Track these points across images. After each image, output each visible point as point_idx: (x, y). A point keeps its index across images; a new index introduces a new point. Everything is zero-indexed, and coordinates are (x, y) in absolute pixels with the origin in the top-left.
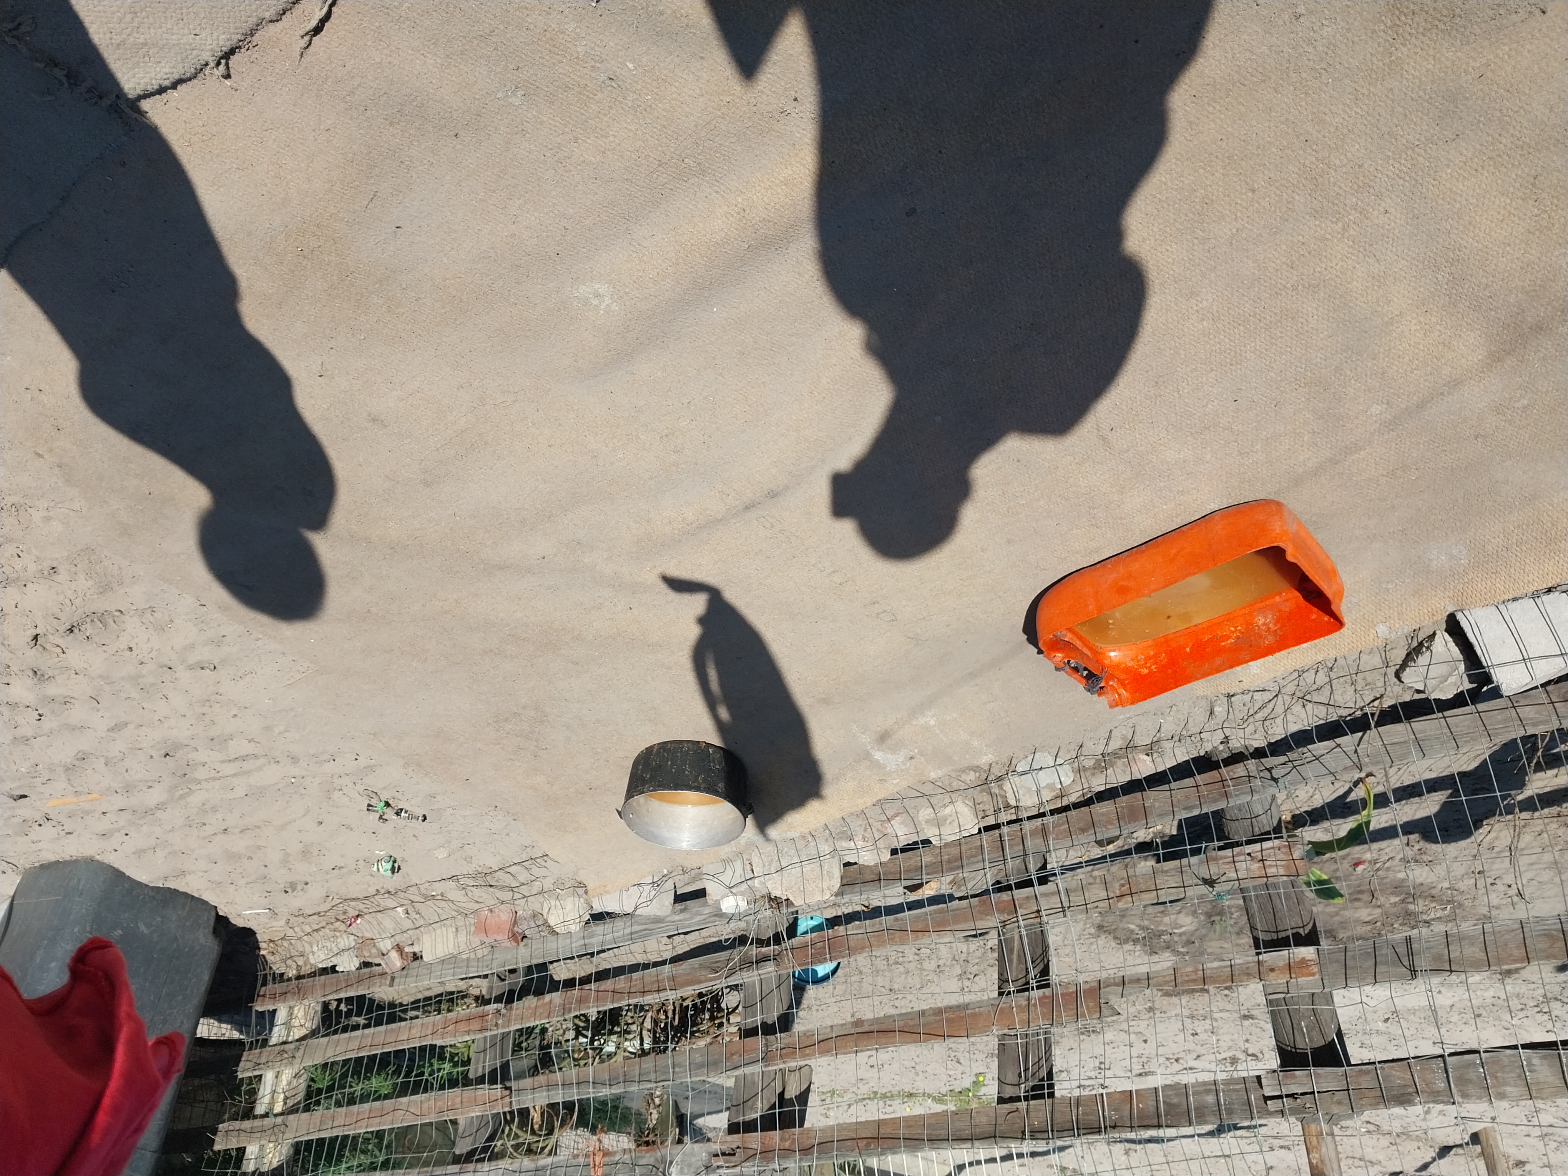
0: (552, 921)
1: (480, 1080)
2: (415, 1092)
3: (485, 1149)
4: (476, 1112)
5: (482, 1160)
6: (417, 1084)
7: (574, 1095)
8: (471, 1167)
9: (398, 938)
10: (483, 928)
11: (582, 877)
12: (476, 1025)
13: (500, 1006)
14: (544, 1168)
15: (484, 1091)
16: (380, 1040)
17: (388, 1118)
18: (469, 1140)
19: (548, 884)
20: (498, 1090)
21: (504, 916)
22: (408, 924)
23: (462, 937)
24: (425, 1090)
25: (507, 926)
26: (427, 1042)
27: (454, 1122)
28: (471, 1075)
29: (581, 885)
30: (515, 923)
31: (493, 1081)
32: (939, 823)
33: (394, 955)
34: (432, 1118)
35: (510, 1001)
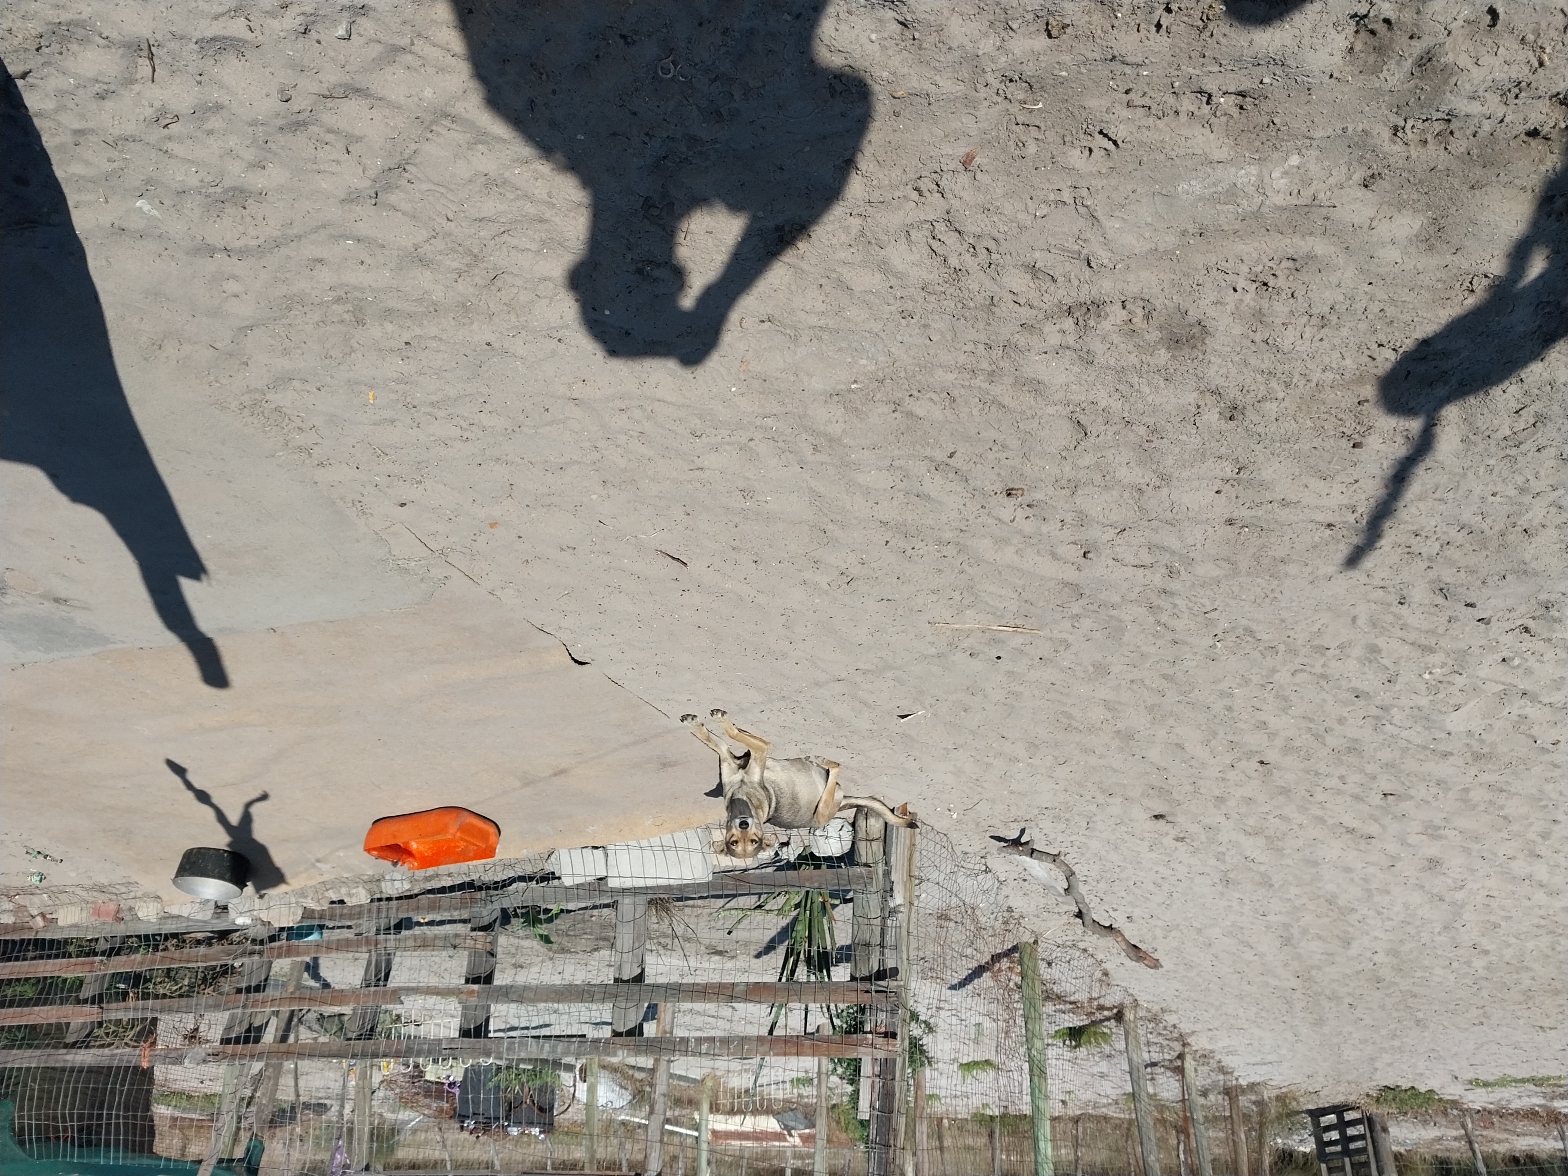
0: (140, 915)
1: (85, 1001)
2: (44, 1004)
3: (84, 1042)
4: (81, 1020)
5: (80, 1048)
6: (46, 999)
7: (140, 1015)
8: (74, 1051)
9: (42, 910)
10: (97, 913)
11: (159, 894)
12: (87, 968)
13: (104, 958)
14: (115, 1055)
15: (87, 1008)
16: (25, 969)
17: (25, 1018)
18: (75, 1035)
19: (139, 894)
20: (95, 1009)
21: (112, 907)
22: (50, 903)
23: (84, 914)
24: (51, 1004)
25: (113, 913)
26: (56, 974)
27: (68, 1025)
28: (81, 997)
29: (159, 897)
30: (118, 912)
31: (93, 1003)
32: (350, 895)
33: (39, 919)
34: (53, 1021)
35: (110, 956)
